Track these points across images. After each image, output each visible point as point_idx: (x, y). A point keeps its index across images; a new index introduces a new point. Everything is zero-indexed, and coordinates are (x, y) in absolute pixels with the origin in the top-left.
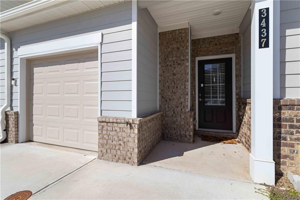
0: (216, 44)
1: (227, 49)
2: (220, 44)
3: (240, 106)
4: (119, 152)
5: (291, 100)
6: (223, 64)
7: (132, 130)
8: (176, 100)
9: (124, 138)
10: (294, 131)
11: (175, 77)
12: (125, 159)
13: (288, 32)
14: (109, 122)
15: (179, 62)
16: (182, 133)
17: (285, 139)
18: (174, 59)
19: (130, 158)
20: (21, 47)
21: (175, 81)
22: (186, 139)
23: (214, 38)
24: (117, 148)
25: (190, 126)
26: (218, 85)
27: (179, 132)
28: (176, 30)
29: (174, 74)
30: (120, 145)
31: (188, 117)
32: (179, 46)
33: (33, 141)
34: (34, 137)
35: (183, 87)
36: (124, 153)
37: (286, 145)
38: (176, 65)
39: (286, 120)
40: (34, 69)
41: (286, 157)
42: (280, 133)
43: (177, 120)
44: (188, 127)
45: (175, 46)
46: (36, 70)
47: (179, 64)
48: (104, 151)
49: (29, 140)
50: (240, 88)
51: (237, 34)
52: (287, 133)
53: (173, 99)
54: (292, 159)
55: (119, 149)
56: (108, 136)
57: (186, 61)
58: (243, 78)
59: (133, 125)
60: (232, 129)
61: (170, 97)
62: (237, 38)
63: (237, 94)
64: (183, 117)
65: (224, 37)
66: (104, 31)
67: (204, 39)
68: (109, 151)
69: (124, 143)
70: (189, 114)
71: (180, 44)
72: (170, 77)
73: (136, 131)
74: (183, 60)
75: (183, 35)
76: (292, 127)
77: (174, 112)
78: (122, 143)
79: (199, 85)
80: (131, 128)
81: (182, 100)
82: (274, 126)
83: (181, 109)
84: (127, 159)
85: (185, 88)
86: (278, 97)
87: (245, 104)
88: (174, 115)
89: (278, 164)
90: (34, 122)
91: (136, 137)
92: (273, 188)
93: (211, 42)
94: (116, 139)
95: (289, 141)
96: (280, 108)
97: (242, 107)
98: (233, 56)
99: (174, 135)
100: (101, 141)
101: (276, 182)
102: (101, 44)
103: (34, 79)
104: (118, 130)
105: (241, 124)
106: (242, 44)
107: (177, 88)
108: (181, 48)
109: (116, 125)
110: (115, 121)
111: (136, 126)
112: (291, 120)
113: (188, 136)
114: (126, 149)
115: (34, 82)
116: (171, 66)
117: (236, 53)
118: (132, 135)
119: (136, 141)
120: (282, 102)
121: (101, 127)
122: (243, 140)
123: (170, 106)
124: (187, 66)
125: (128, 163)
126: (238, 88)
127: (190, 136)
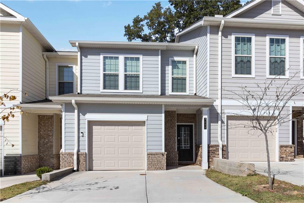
0: (186, 118)
1: (191, 121)
2: (188, 118)
3: (197, 149)
4: (157, 166)
5: (212, 145)
6: (189, 128)
7: (164, 157)
8: (170, 146)
9: (160, 160)
10: (213, 154)
11: (170, 134)
12: (160, 169)
13: (211, 124)
14: (153, 154)
15: (172, 127)
16: (173, 162)
17: (210, 156)
18: (169, 125)
19: (162, 168)
20: (87, 113)
21: (170, 136)
22: (175, 164)
23: (185, 114)
24: (157, 164)
25: (177, 158)
26: (186, 138)
27: (172, 161)
28: (170, 111)
29: (169, 133)
30: (158, 163)
31: (176, 154)
32: (171, 119)
33: (93, 170)
34: (94, 168)
35: (174, 139)
36: (160, 166)
37: (211, 158)
38: (170, 128)
39: (211, 151)
40: (93, 127)
41: (211, 162)
42: (209, 155)
43: (171, 155)
44: (176, 158)
45: (170, 119)
46: (94, 127)
47: (172, 128)
48: (150, 167)
49: (91, 169)
50: (197, 140)
51: (195, 114)
52: (211, 155)
53: (169, 145)
54: (212, 162)
55: (158, 165)
56: (152, 160)
57: (175, 127)
58: (198, 135)
59: (164, 155)
60: (193, 161)
61: (167, 144)
62: (195, 116)
63: (195, 143)
64: (173, 154)
65: (189, 114)
66: (149, 115)
67: (180, 114)
68: (152, 166)
69: (160, 162)
70: (176, 152)
71: (172, 118)
72: (167, 134)
73: (165, 157)
74: (174, 126)
75: (174, 114)
76: (212, 153)
77: (169, 152)
78: (159, 162)
79: (178, 138)
80: (163, 156)
81: (173, 146)
82: (208, 153)
83: (173, 150)
84: (161, 168)
85: (175, 140)
86: (209, 144)
87: (199, 147)
88: (169, 153)
89: (209, 164)
90: (93, 159)
91: (166, 159)
92: (207, 170)
93: (184, 116)
94: (156, 161)
95: (211, 157)
96: (209, 147)
97: (198, 149)
98: (193, 124)
99: (169, 163)
100: (149, 163)
101: (208, 169)
102: (147, 120)
103: (93, 133)
104: (157, 157)
105: (197, 156)
106: (197, 119)
107: (171, 139)
108: (173, 120)
109: (156, 155)
110: (156, 153)
111: (166, 155)
112: (212, 151)
113: (176, 163)
114: (161, 164)
115: (93, 135)
116: (167, 128)
117: (195, 123)
118: (164, 159)
119: (166, 161)
120: (210, 146)
121: (148, 157)
122: (198, 163)
123: (167, 149)
124: (175, 129)
125: (162, 170)
126: (196, 140)
127: (177, 163)
